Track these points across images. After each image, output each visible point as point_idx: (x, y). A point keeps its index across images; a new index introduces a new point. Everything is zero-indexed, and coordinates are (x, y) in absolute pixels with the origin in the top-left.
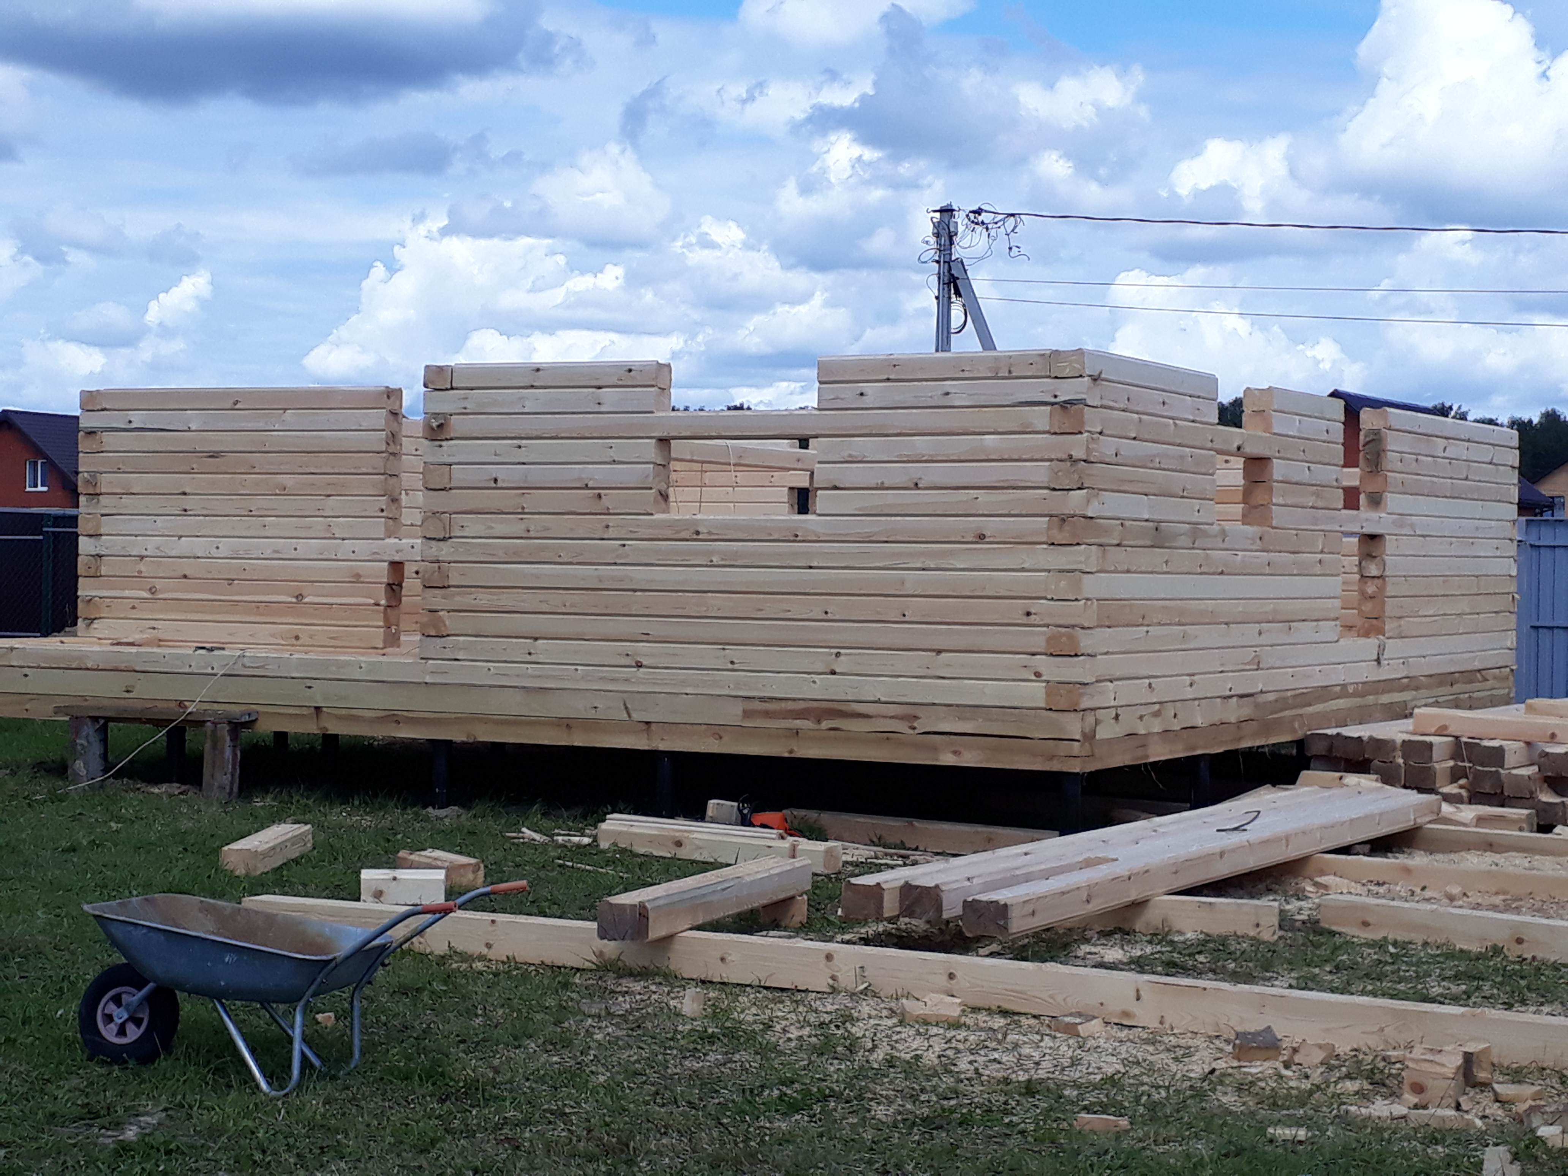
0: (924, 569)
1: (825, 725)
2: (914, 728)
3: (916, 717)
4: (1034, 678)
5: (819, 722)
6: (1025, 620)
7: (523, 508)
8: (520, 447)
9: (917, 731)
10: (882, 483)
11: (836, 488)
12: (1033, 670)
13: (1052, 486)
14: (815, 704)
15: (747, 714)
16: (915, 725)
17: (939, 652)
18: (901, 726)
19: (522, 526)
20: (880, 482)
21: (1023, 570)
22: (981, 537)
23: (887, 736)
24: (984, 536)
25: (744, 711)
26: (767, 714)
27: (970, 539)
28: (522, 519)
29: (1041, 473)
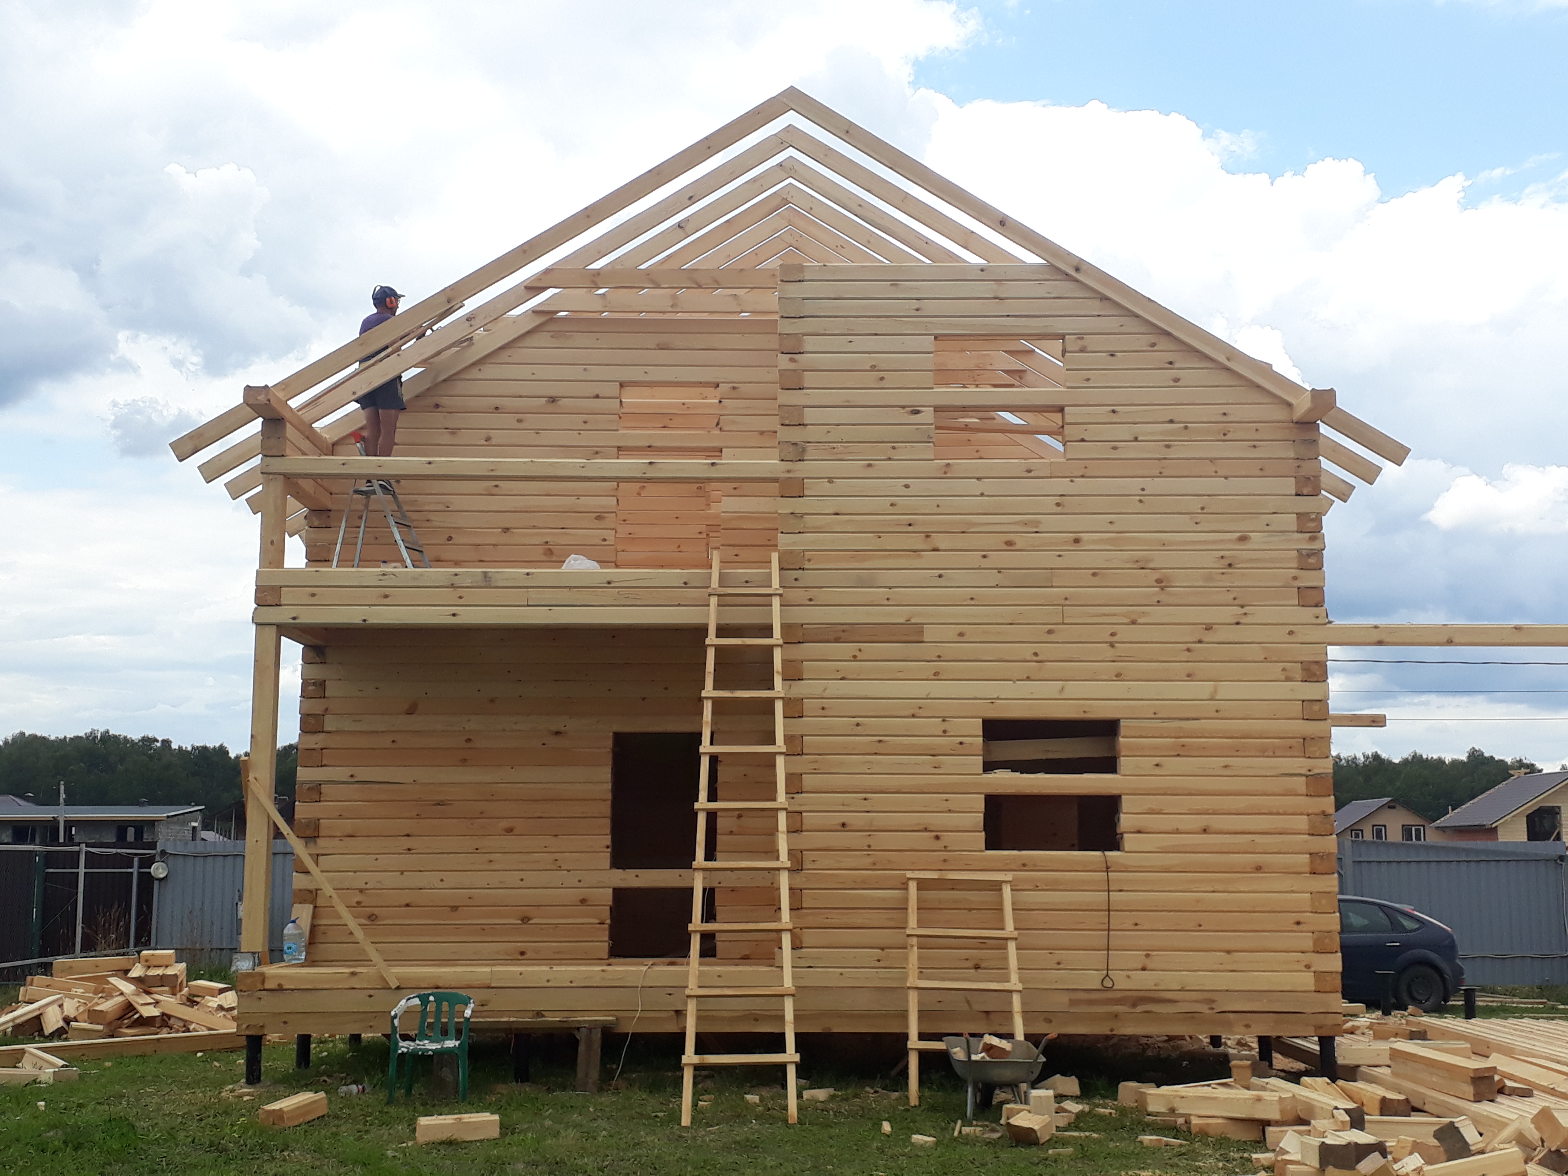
0: (1213, 892)
1: (1139, 1009)
2: (1213, 1009)
3: (1214, 1001)
4: (1304, 969)
5: (1134, 1006)
6: (1296, 927)
7: (870, 846)
8: (865, 799)
9: (1215, 1011)
10: (1177, 829)
11: (1139, 832)
12: (1305, 964)
13: (1311, 832)
14: (1130, 993)
15: (1073, 1002)
16: (1214, 1006)
17: (1230, 952)
18: (1204, 1008)
19: (869, 860)
20: (1175, 828)
21: (1292, 892)
22: (1258, 869)
23: (1187, 1016)
24: (1261, 868)
25: (1070, 1000)
26: (1091, 1002)
27: (1250, 870)
28: (868, 855)
29: (1302, 823)
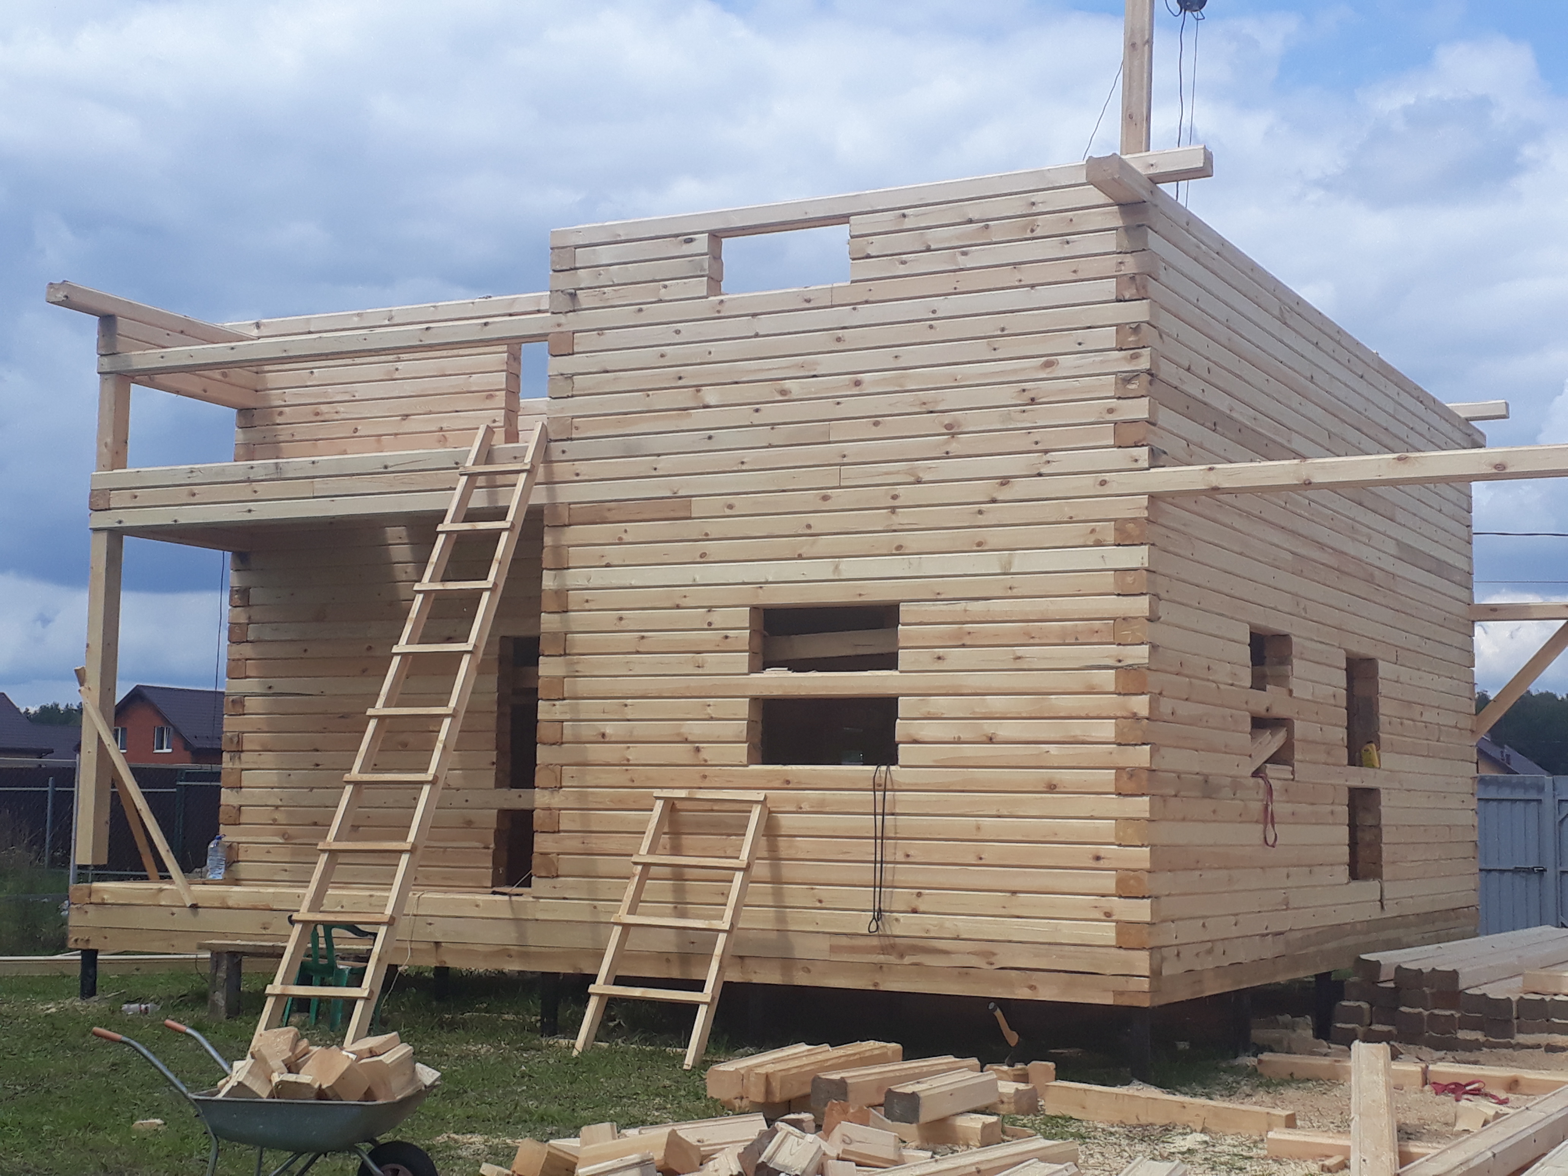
0: (999, 817)
1: (908, 960)
2: (992, 964)
3: (994, 954)
4: (1104, 917)
5: (902, 956)
6: (1095, 864)
7: (628, 760)
8: (625, 705)
9: (994, 967)
10: (959, 738)
11: (916, 742)
12: (1105, 910)
13: (1119, 741)
15: (833, 949)
16: (993, 960)
17: (1014, 892)
18: (979, 962)
19: (628, 777)
20: (956, 736)
21: (1092, 817)
22: (1052, 788)
23: (965, 971)
24: (1055, 786)
25: (831, 947)
26: (853, 950)
27: (1042, 789)
28: (627, 770)
29: (1107, 730)
